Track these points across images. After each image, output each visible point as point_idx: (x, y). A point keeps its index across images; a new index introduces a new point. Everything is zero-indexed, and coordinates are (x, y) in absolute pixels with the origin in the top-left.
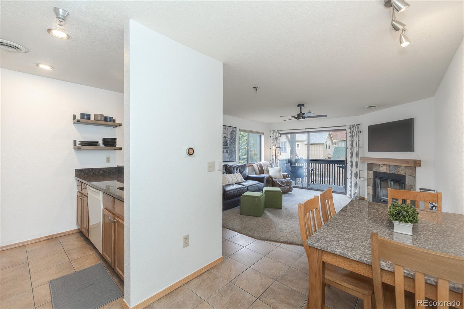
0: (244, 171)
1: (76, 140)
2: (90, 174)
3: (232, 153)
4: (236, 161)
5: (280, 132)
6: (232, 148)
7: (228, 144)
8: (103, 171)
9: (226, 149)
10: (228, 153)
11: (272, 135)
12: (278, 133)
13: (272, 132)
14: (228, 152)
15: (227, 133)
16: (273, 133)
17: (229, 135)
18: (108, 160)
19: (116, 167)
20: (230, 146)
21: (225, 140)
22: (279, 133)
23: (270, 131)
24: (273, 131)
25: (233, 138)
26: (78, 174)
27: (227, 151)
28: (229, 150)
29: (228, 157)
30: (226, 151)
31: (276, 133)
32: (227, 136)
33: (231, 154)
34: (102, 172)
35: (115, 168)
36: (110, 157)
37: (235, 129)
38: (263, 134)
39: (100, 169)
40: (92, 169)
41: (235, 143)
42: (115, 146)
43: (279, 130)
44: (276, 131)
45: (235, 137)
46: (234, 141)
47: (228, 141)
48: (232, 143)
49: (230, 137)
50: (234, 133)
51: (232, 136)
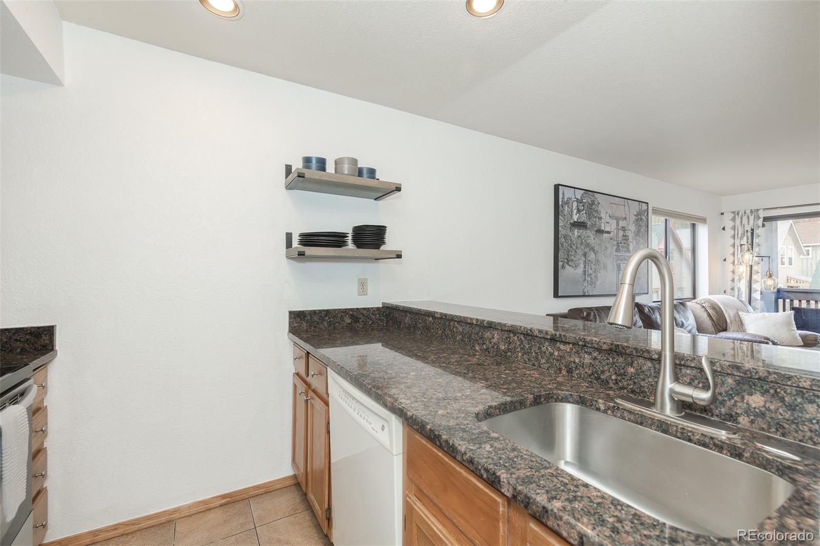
0: (687, 321)
1: (291, 234)
2: (321, 326)
5: (762, 214)
7: (631, 247)
8: (352, 316)
9: (625, 259)
11: (729, 224)
12: (752, 218)
13: (728, 217)
15: (628, 216)
16: (734, 219)
17: (632, 221)
18: (363, 286)
19: (381, 306)
21: (623, 236)
22: (759, 218)
23: (722, 214)
24: (733, 212)
25: (642, 230)
26: (296, 325)
32: (628, 225)
34: (349, 321)
35: (378, 309)
36: (366, 279)
37: (644, 207)
38: (703, 220)
39: (345, 311)
40: (327, 312)
41: (646, 244)
42: (383, 248)
43: (758, 210)
44: (745, 213)
45: (644, 228)
46: (643, 240)
47: (630, 238)
48: (638, 244)
49: (635, 228)
50: (644, 218)
51: (640, 227)
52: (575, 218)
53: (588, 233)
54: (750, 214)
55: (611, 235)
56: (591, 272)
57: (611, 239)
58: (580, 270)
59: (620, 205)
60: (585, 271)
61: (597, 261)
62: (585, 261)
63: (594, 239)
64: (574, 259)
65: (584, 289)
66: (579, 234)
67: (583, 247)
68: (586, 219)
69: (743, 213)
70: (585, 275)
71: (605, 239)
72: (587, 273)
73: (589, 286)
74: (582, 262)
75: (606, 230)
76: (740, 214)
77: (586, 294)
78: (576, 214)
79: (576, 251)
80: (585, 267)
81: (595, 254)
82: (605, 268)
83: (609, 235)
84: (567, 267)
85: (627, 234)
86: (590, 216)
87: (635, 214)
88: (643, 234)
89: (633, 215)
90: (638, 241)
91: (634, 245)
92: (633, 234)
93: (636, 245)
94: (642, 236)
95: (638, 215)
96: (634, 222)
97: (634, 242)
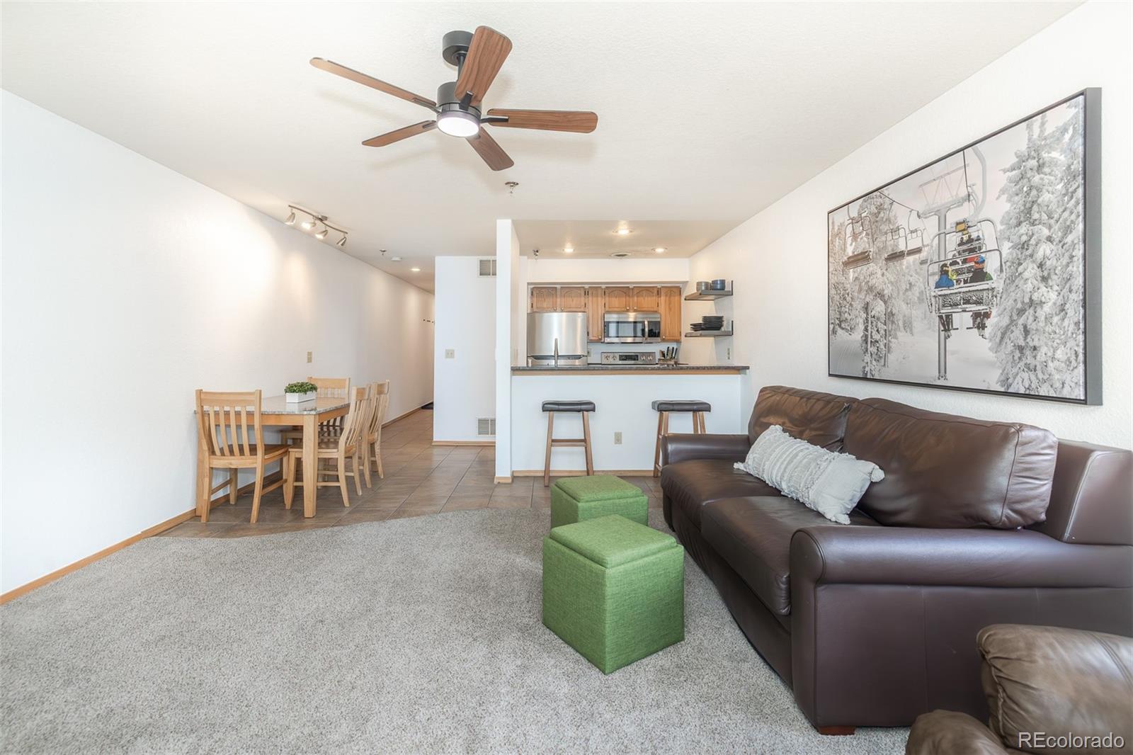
3: (1026, 331)
6: (1029, 287)
7: (991, 266)
9: (967, 302)
10: (987, 332)
14: (988, 322)
15: (978, 190)
17: (993, 193)
20: (1014, 278)
21: (961, 244)
25: (1046, 197)
27: (980, 320)
28: (994, 312)
29: (991, 356)
30: (976, 315)
32: (978, 209)
33: (1017, 333)
37: (1058, 118)
42: (723, 329)
45: (1059, 187)
46: (1050, 227)
47: (990, 243)
48: (1024, 246)
49: (1007, 207)
50: (1055, 154)
51: (1034, 192)
52: (850, 251)
53: (872, 267)
55: (923, 255)
56: (877, 337)
57: (923, 262)
58: (858, 335)
59: (954, 171)
60: (866, 336)
61: (890, 315)
62: (867, 319)
63: (883, 275)
64: (849, 318)
65: (864, 367)
66: (856, 275)
67: (862, 296)
68: (867, 246)
70: (867, 343)
71: (907, 268)
72: (869, 340)
73: (874, 363)
74: (861, 321)
75: (909, 249)
77: (868, 377)
78: (851, 245)
79: (851, 305)
80: (866, 330)
81: (885, 302)
82: (908, 326)
83: (917, 256)
84: (840, 331)
85: (974, 236)
86: (875, 236)
87: (1008, 166)
88: (1053, 206)
89: (1001, 172)
90: (1024, 238)
91: (1004, 256)
92: (1000, 227)
93: (1015, 252)
94: (1045, 217)
95: (1022, 159)
96: (1003, 191)
97: (1006, 248)
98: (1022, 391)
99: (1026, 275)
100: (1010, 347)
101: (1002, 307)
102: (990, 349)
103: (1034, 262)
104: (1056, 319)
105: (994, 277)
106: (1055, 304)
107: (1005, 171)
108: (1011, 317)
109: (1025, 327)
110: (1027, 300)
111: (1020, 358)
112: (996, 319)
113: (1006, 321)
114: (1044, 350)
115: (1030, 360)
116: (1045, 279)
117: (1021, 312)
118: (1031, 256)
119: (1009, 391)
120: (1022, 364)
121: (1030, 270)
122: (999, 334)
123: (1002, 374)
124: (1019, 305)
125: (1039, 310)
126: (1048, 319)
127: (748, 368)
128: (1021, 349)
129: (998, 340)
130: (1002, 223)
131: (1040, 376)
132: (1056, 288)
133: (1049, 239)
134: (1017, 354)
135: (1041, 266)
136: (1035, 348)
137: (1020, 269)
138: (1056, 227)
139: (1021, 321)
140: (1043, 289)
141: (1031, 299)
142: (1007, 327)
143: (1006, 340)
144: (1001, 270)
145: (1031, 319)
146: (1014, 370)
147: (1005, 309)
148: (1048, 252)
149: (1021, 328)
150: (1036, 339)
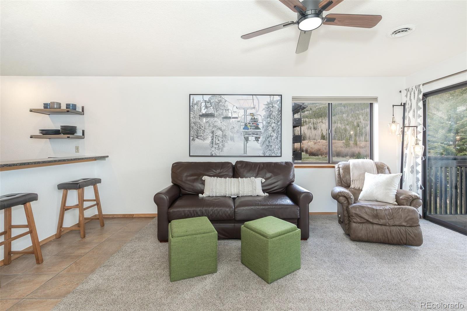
3: (269, 142)
4: (281, 156)
5: (423, 89)
6: (270, 132)
7: (260, 126)
9: (254, 134)
10: (259, 142)
11: (404, 100)
12: (416, 93)
13: (404, 93)
14: (259, 140)
15: (257, 107)
16: (406, 96)
17: (261, 109)
18: (77, 149)
20: (266, 130)
21: (252, 119)
22: (421, 92)
23: (400, 92)
24: (406, 90)
25: (274, 114)
27: (257, 139)
28: (261, 137)
29: (260, 148)
30: (256, 138)
31: (412, 93)
32: (257, 111)
33: (267, 142)
36: (78, 146)
37: (277, 98)
38: (375, 100)
41: (279, 123)
43: (419, 85)
44: (412, 89)
45: (277, 112)
46: (275, 120)
47: (260, 120)
48: (269, 123)
49: (265, 113)
50: (276, 105)
51: (271, 112)
52: (204, 111)
53: (216, 119)
54: (415, 90)
55: (239, 119)
56: (218, 142)
57: (238, 122)
58: (208, 141)
59: (249, 100)
60: (213, 142)
61: (224, 136)
62: (213, 136)
63: (221, 123)
64: (203, 135)
65: (211, 152)
66: (207, 121)
67: (211, 128)
68: (214, 112)
69: (411, 90)
70: (213, 144)
71: (232, 122)
72: (214, 143)
73: (216, 150)
74: (210, 137)
75: (233, 117)
76: (410, 91)
77: (214, 155)
78: (204, 109)
79: (204, 131)
80: (213, 139)
81: (222, 131)
82: (232, 139)
83: (236, 119)
84: (197, 140)
85: (256, 118)
86: (218, 109)
87: (265, 104)
88: (275, 116)
89: (263, 105)
90: (269, 121)
91: (264, 124)
92: (263, 117)
93: (267, 124)
94: (274, 118)
95: (268, 104)
96: (264, 109)
97: (264, 122)
98: (268, 155)
99: (269, 129)
100: (265, 145)
101: (263, 136)
102: (260, 146)
103: (271, 127)
104: (276, 140)
105: (261, 129)
106: (275, 136)
107: (264, 105)
108: (266, 138)
109: (269, 141)
110: (269, 135)
111: (268, 148)
112: (262, 139)
113: (264, 139)
114: (273, 146)
115: (270, 148)
116: (273, 131)
117: (268, 138)
118: (270, 126)
119: (265, 155)
120: (268, 149)
121: (270, 129)
122: (262, 143)
123: (263, 152)
124: (268, 136)
125: (272, 137)
126: (274, 140)
127: (108, 157)
128: (268, 146)
129: (262, 144)
130: (263, 116)
131: (272, 152)
132: (276, 133)
133: (274, 123)
134: (267, 147)
135: (273, 128)
136: (271, 146)
137: (268, 128)
138: (276, 121)
139: (268, 140)
140: (273, 133)
141: (270, 135)
142: (265, 141)
143: (264, 144)
144: (263, 128)
145: (270, 139)
146: (266, 151)
147: (264, 137)
148: (274, 125)
149: (268, 141)
150: (271, 144)
